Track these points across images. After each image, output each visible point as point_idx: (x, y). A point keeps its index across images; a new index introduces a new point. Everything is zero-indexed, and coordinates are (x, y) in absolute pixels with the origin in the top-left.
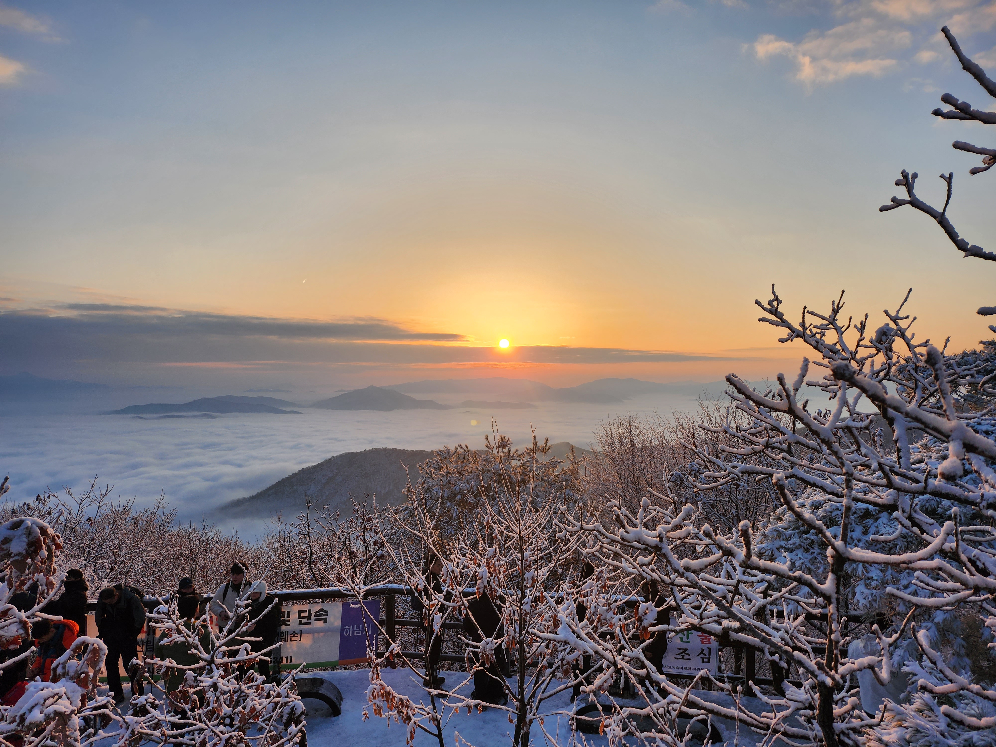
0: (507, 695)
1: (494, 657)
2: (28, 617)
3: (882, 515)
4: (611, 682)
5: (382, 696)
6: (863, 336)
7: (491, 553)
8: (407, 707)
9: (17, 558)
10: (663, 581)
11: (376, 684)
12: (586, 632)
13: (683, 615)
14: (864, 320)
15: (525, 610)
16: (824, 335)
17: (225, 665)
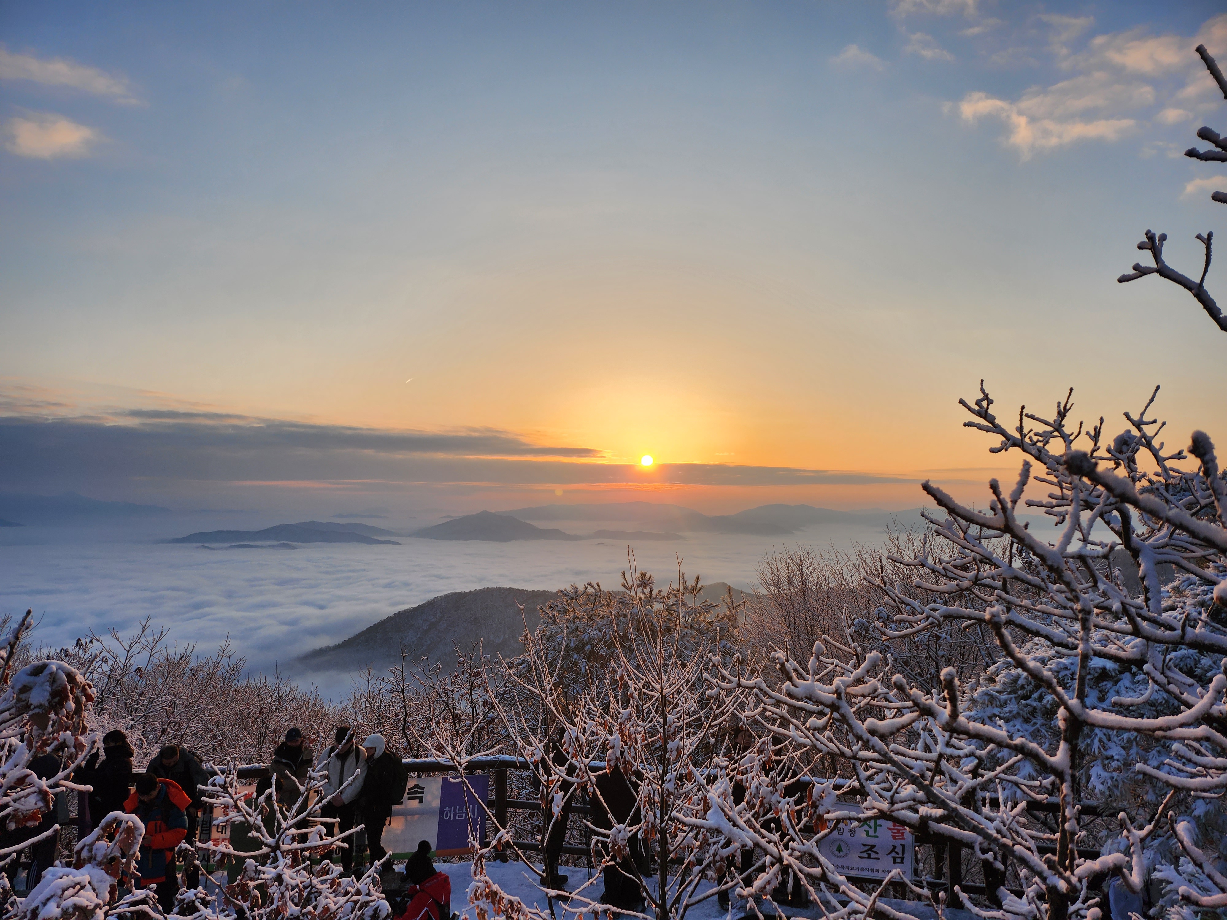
0: (645, 899)
1: (628, 849)
2: (50, 787)
3: (1123, 676)
4: (775, 883)
5: (487, 896)
6: (1098, 445)
7: (626, 716)
8: (518, 911)
9: (37, 711)
10: (843, 754)
11: (480, 881)
12: (745, 819)
13: (868, 798)
14: (1099, 425)
15: (668, 790)
16: (1047, 442)
17: (294, 853)
